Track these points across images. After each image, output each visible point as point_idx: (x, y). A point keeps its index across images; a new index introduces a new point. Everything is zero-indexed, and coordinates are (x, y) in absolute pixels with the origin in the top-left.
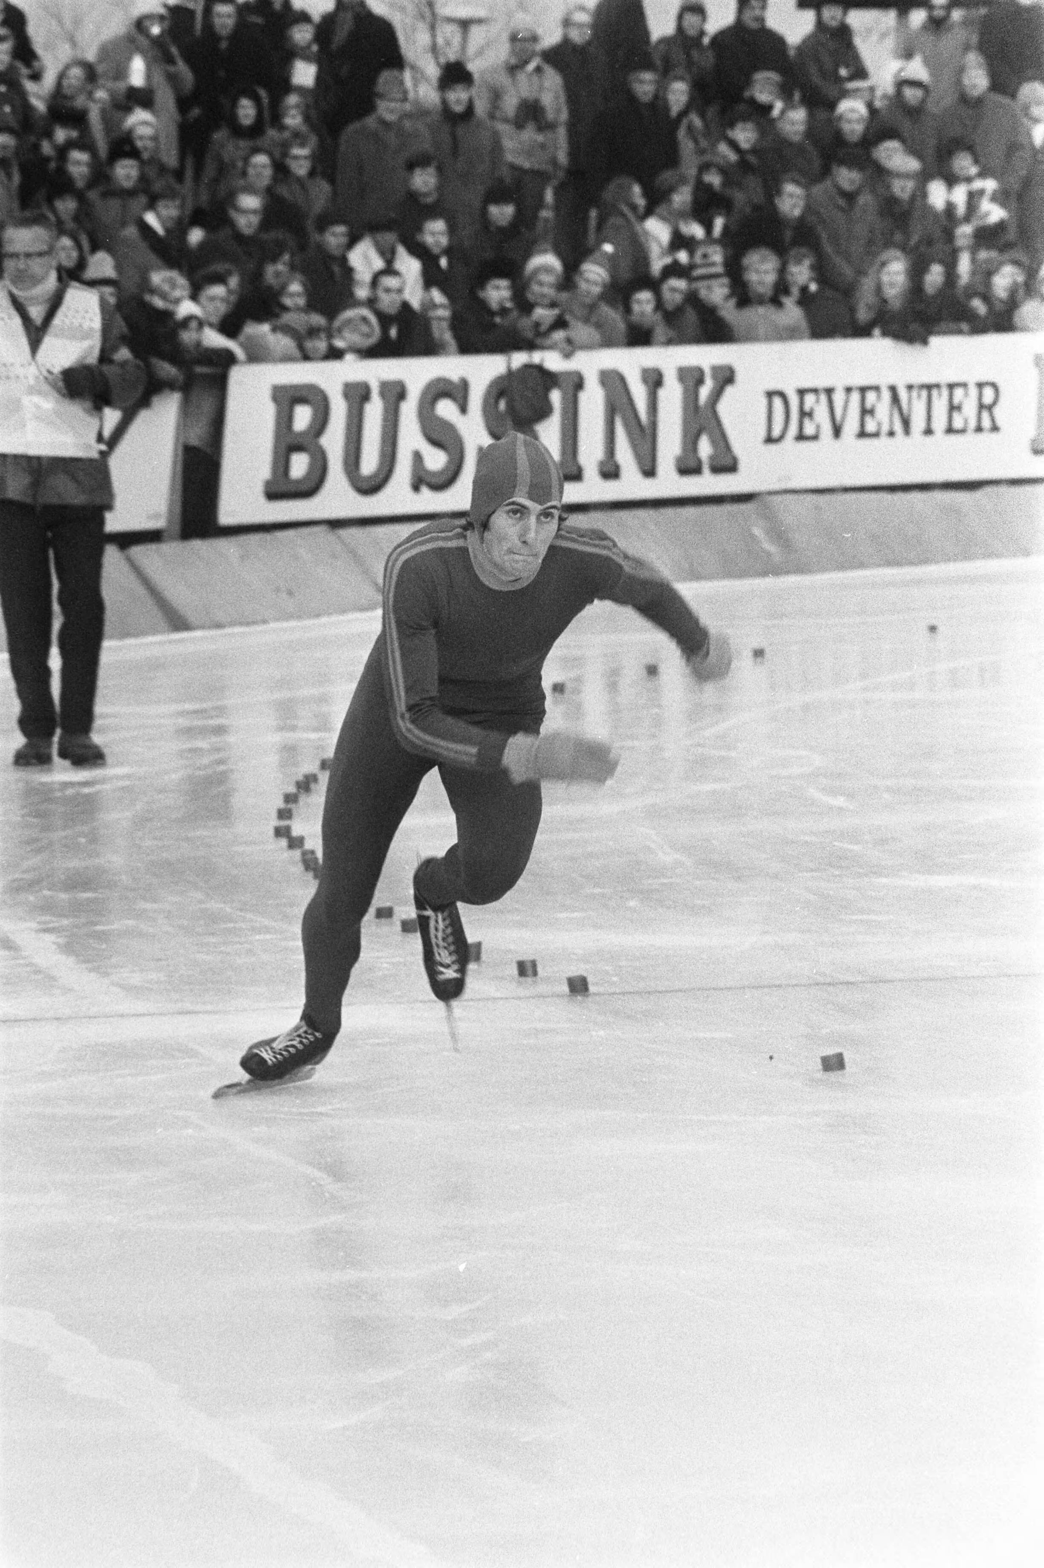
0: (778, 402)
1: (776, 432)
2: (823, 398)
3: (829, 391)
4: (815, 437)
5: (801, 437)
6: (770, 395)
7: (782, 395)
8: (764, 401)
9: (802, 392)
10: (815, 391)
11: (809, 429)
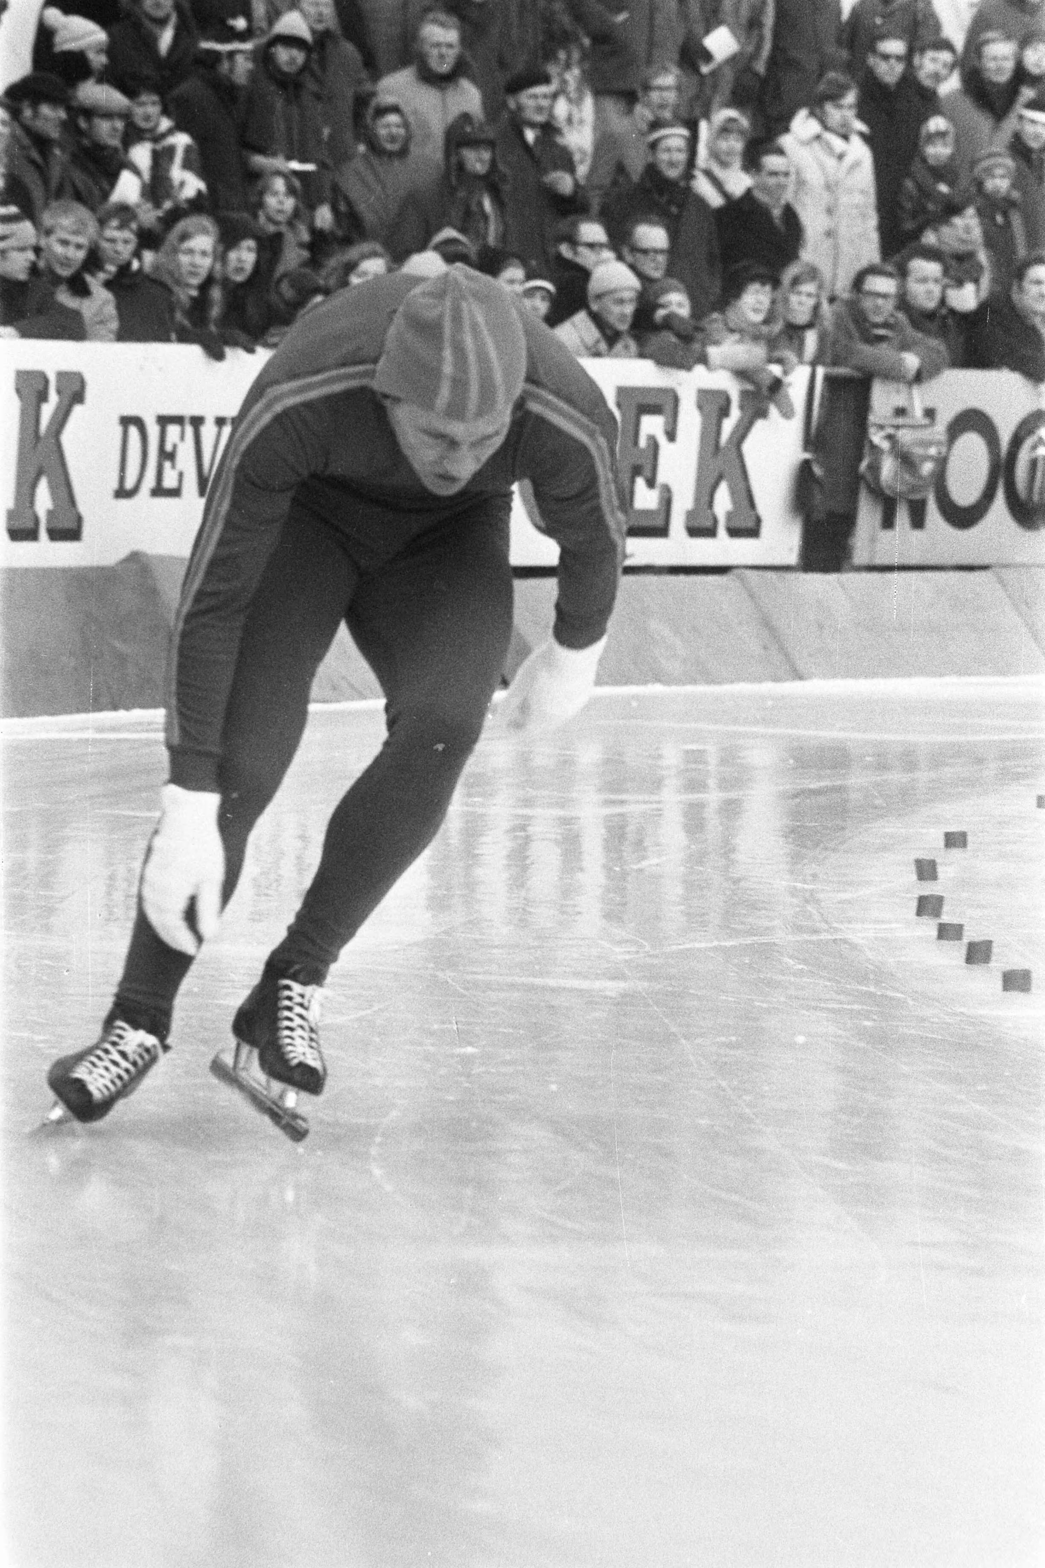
0: (133, 431)
1: (129, 484)
2: (189, 430)
3: (197, 422)
4: (175, 493)
5: (159, 491)
6: (126, 421)
7: (138, 422)
8: (119, 429)
9: (164, 421)
10: (178, 420)
11: (170, 481)
